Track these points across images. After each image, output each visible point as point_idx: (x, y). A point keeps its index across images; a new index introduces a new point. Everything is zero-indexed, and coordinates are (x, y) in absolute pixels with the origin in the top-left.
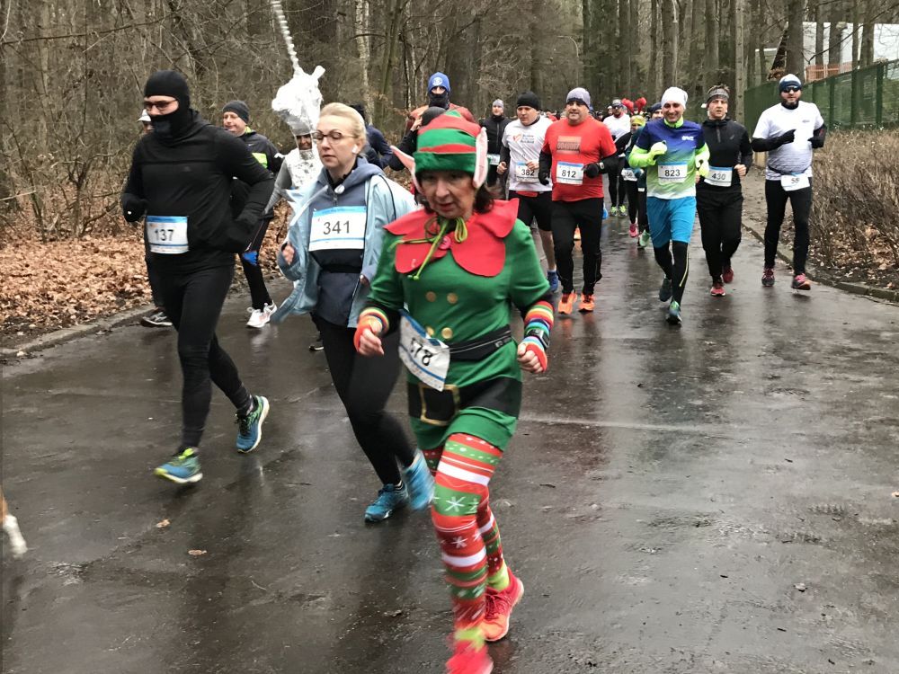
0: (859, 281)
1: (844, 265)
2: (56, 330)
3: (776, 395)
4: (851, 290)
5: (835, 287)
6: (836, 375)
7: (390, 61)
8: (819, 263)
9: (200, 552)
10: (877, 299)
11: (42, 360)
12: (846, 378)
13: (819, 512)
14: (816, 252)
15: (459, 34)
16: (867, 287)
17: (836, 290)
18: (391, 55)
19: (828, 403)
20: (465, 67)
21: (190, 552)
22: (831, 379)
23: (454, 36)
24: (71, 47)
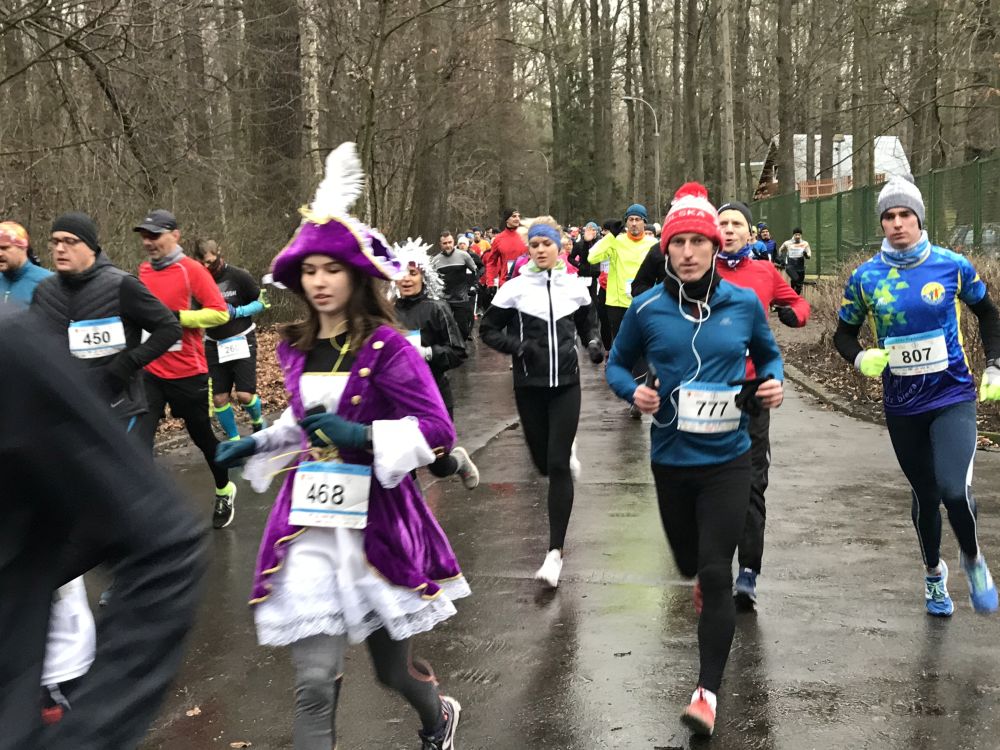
15: (430, 150)
23: (425, 151)
24: (11, 165)
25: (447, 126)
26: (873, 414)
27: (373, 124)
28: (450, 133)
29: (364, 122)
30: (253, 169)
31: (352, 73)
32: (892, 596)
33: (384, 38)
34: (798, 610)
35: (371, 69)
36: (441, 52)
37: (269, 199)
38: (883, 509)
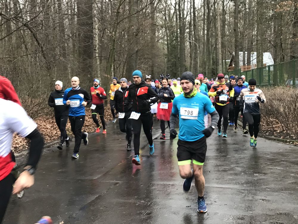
0: (272, 136)
6: (273, 167)
10: (278, 142)
16: (275, 138)
20: (133, 67)
23: (130, 57)
24: (8, 61)
25: (136, 50)
26: (263, 135)
27: (114, 49)
28: (137, 52)
29: (112, 48)
30: (79, 62)
31: (108, 34)
32: (269, 190)
33: (118, 24)
34: (241, 194)
35: (114, 33)
36: (134, 28)
37: (83, 71)
38: (266, 164)
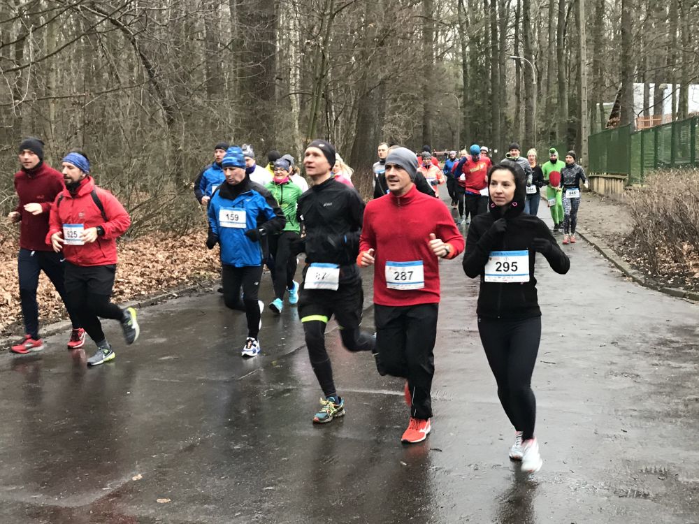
0: (678, 287)
1: (666, 274)
2: (57, 322)
3: (614, 378)
4: (673, 294)
5: (660, 291)
6: (661, 362)
7: (315, 114)
8: (648, 271)
9: (165, 500)
10: (692, 301)
11: (46, 345)
12: (669, 365)
13: (648, 472)
14: (645, 263)
15: (368, 94)
16: (685, 291)
17: (661, 294)
18: (316, 110)
19: (654, 385)
20: (373, 119)
21: (159, 500)
22: (657, 365)
23: (365, 96)
26: (658, 285)
27: (323, 76)
28: (382, 83)
29: (318, 75)
31: (309, 41)
32: (636, 414)
33: (332, 17)
35: (322, 38)
36: (376, 27)
